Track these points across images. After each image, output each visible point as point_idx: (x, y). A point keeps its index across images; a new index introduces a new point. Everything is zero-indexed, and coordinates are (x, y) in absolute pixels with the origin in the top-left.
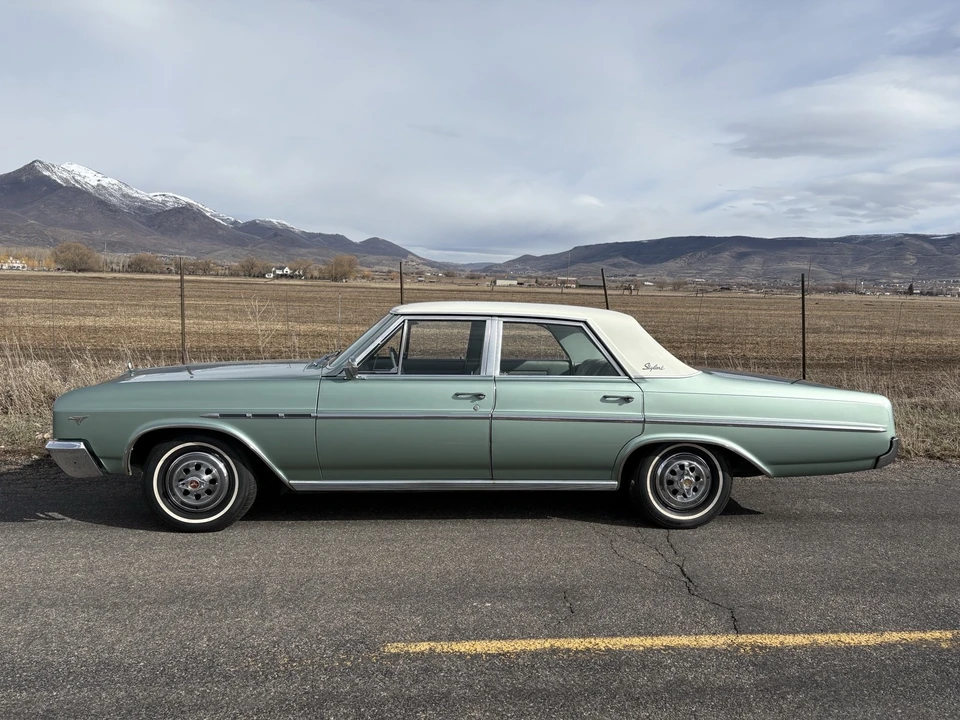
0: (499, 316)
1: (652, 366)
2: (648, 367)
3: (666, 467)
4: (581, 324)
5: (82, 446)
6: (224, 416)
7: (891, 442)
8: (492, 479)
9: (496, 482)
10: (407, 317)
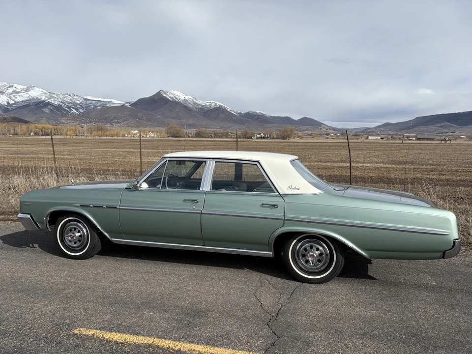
0: (213, 159)
1: (293, 187)
2: (290, 188)
3: (301, 247)
4: (257, 163)
5: (29, 216)
6: (82, 206)
7: (454, 243)
8: (205, 246)
9: (207, 247)
10: (168, 159)
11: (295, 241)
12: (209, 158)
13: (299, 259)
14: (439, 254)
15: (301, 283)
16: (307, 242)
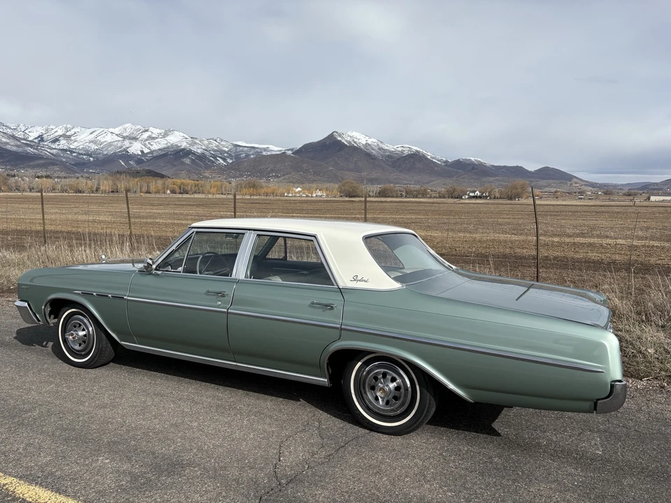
0: (254, 230)
1: (359, 278)
2: (355, 279)
3: (369, 372)
4: (312, 238)
5: (26, 304)
7: (612, 386)
8: (235, 362)
9: (238, 364)
10: (196, 230)
11: (360, 364)
12: (249, 230)
13: (365, 393)
14: (588, 405)
15: (367, 431)
16: (378, 367)
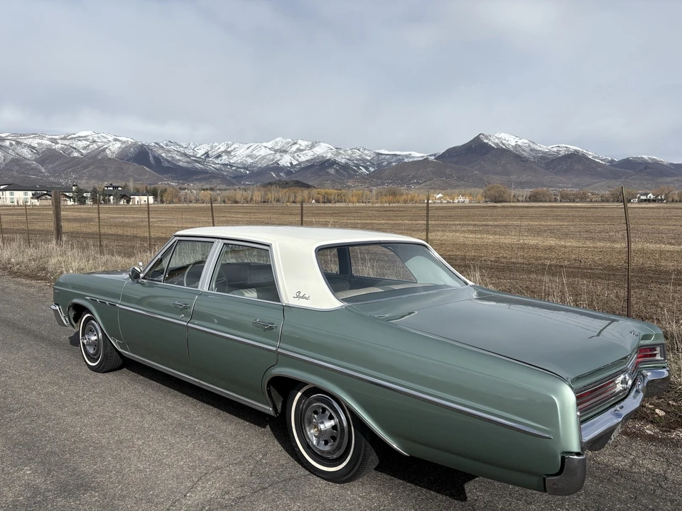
0: (222, 239)
1: (301, 295)
2: (298, 296)
3: (309, 404)
4: (268, 248)
7: (563, 459)
8: (198, 379)
12: (218, 238)
13: (305, 427)
14: (535, 480)
16: (318, 400)
